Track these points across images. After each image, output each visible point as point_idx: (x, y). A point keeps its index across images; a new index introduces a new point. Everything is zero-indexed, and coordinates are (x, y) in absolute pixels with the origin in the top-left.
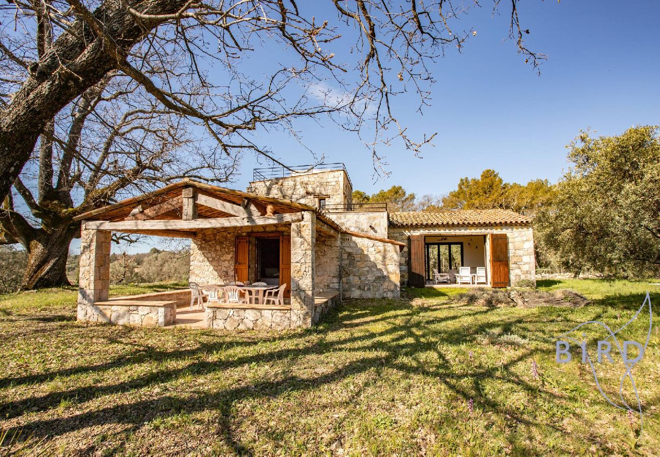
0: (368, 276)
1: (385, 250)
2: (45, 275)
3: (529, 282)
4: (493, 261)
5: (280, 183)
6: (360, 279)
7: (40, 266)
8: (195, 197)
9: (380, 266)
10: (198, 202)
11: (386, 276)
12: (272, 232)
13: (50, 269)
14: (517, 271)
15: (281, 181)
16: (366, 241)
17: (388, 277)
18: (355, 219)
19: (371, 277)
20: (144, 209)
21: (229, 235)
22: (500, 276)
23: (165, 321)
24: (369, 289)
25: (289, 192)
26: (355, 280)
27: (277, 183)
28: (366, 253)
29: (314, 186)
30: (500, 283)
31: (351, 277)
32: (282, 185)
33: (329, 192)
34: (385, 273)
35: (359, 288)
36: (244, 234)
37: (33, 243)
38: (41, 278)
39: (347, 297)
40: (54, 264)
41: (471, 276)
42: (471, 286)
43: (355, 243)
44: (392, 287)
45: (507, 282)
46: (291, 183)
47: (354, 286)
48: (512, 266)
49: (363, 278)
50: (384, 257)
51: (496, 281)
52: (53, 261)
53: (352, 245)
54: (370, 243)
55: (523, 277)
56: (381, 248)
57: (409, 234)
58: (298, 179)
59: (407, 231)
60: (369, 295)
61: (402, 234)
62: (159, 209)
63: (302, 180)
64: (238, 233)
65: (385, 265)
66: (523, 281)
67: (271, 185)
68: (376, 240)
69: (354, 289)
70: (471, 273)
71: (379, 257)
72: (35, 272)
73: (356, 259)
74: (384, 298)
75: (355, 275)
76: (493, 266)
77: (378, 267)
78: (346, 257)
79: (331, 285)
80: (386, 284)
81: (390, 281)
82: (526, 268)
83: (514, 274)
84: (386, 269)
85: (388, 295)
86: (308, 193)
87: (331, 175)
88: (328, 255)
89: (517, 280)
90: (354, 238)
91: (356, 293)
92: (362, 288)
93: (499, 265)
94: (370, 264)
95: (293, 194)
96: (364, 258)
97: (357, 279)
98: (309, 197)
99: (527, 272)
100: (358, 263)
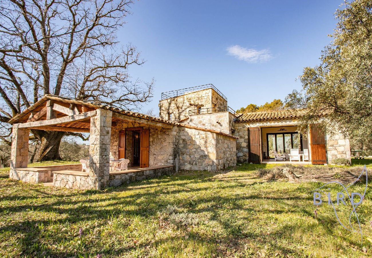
0: (195, 155)
1: (206, 137)
2: (46, 154)
3: (344, 160)
4: (312, 144)
5: (175, 100)
6: (190, 157)
7: (45, 150)
8: (52, 106)
9: (203, 148)
10: (54, 109)
11: (206, 155)
12: (138, 127)
13: (49, 151)
14: (334, 152)
15: (176, 98)
16: (194, 130)
17: (208, 156)
18: (208, 118)
19: (197, 156)
20: (33, 115)
21: (116, 130)
22: (318, 156)
23: (39, 181)
24: (196, 164)
25: (181, 105)
26: (187, 158)
27: (174, 100)
28: (194, 139)
29: (194, 100)
30: (319, 161)
31: (185, 156)
32: (176, 101)
33: (203, 103)
34: (206, 153)
35: (190, 163)
36: (124, 129)
37: (43, 138)
38: (45, 156)
39: (182, 169)
40: (51, 149)
41: (299, 155)
42: (300, 163)
43: (187, 132)
44: (211, 163)
45: (325, 160)
46: (182, 99)
47: (186, 162)
48: (328, 147)
49: (192, 157)
50: (206, 142)
51: (315, 160)
52: (51, 147)
53: (185, 134)
54: (197, 132)
55: (339, 156)
56: (204, 136)
57: (249, 126)
58: (185, 96)
59: (247, 125)
60: (196, 168)
61: (244, 127)
62: (39, 114)
63: (188, 97)
64: (121, 129)
65: (206, 147)
66: (339, 159)
67: (171, 101)
68: (200, 130)
69: (186, 164)
70: (299, 153)
71: (203, 142)
72: (43, 153)
73: (188, 144)
74: (205, 170)
75: (187, 155)
76: (312, 148)
77: (202, 149)
78: (182, 143)
79: (169, 161)
80: (207, 160)
81: (210, 159)
82: (341, 149)
83: (331, 154)
84: (207, 150)
85: (208, 169)
86: (191, 105)
87: (204, 92)
88: (167, 141)
89: (334, 158)
90: (186, 129)
91: (188, 167)
92: (191, 163)
93: (318, 147)
94: (196, 147)
95: (183, 106)
96: (193, 142)
97: (188, 156)
98: (192, 107)
99: (342, 153)
100: (189, 146)
